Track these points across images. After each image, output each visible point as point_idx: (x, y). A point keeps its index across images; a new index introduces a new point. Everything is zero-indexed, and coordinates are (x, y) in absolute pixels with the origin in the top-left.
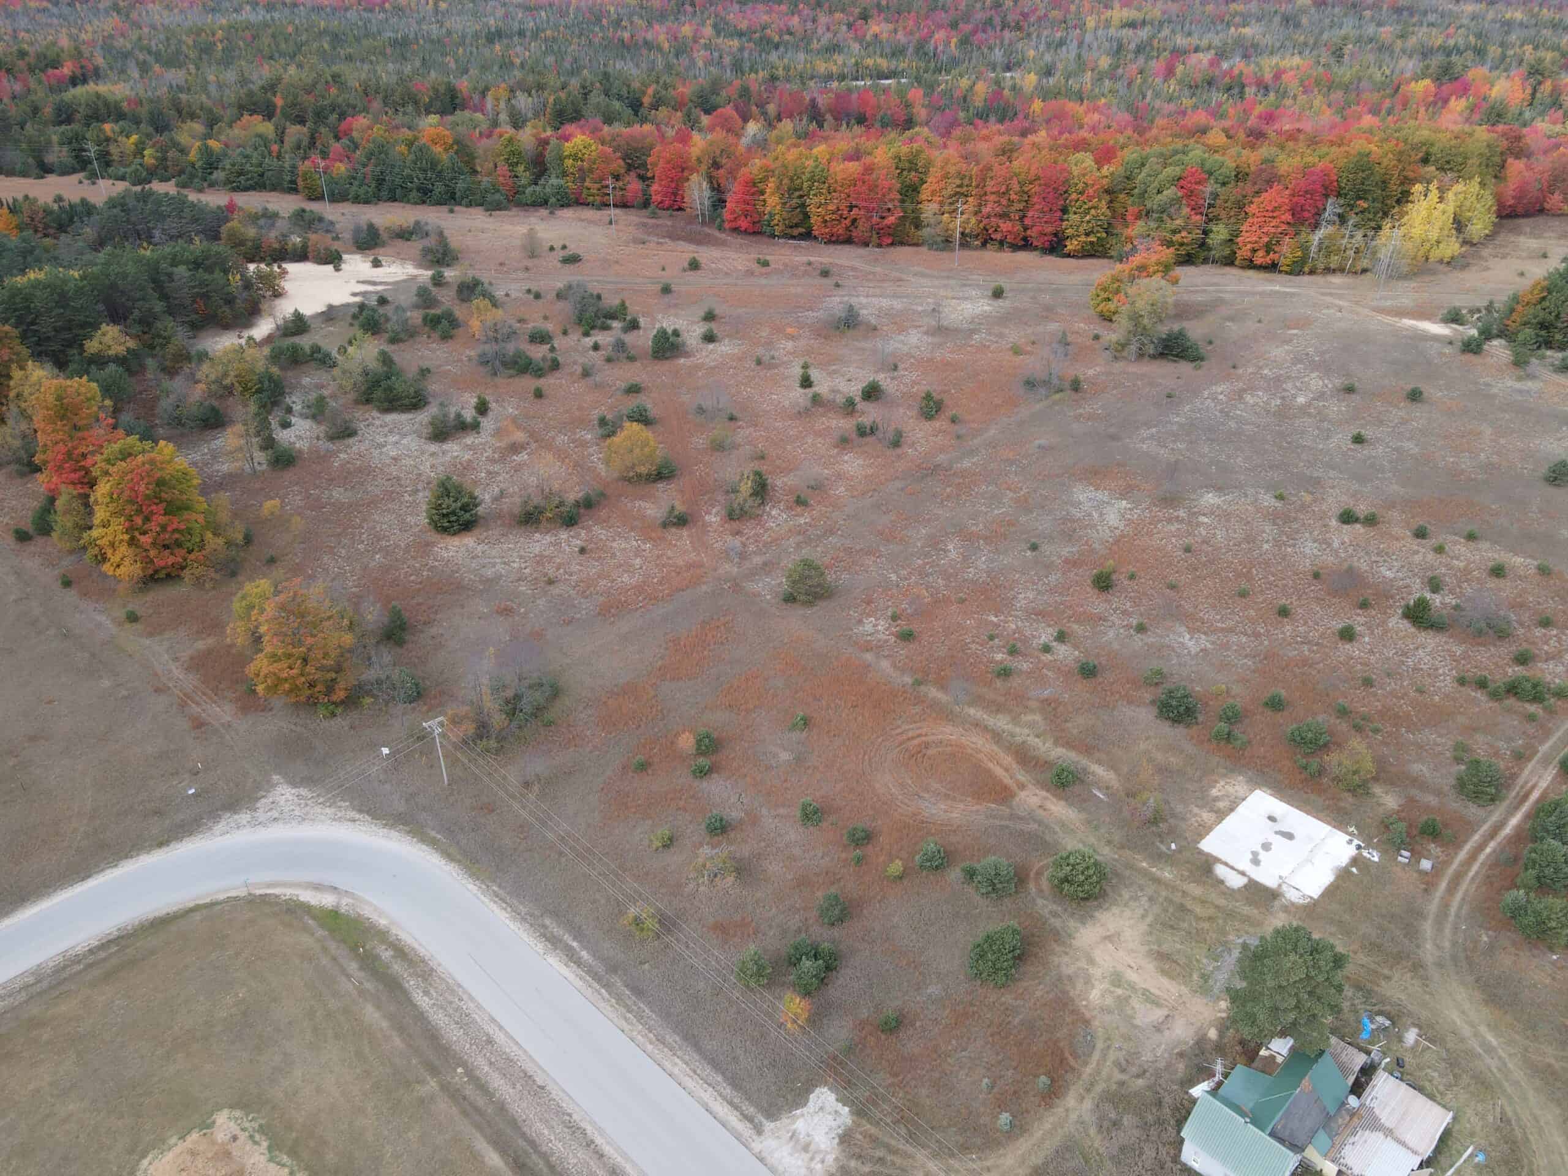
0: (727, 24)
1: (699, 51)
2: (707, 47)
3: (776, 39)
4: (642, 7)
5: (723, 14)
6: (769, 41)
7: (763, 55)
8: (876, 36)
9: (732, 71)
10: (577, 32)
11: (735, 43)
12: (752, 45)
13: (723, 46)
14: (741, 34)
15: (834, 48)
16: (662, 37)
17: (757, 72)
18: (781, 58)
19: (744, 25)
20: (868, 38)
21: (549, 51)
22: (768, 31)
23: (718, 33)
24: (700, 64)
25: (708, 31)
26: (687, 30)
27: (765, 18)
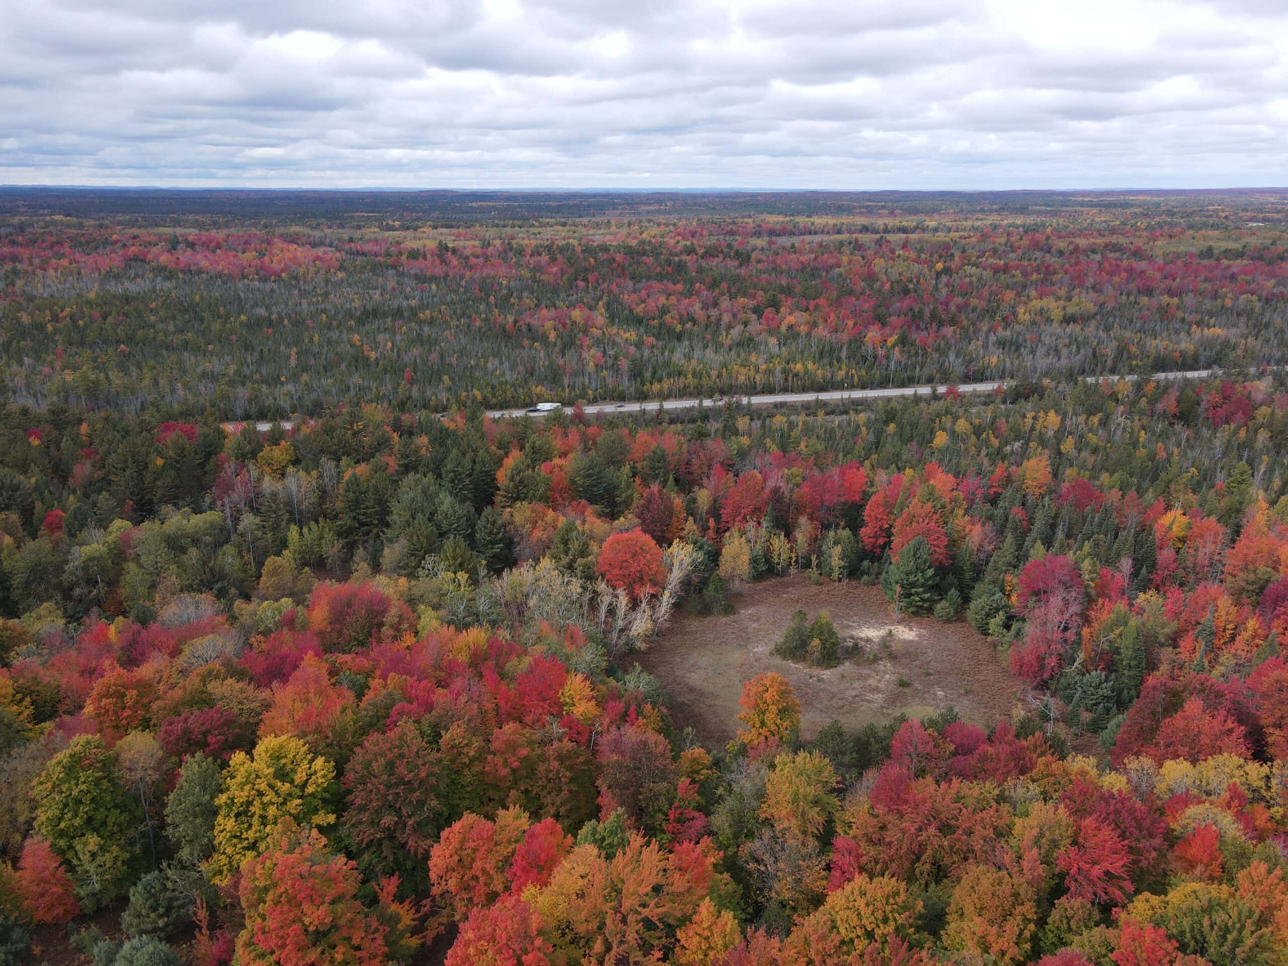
0: (621, 304)
1: (589, 348)
2: (598, 342)
3: (679, 328)
4: (535, 281)
5: (616, 290)
6: (670, 331)
7: (666, 353)
8: (791, 327)
9: (629, 380)
10: (459, 311)
11: (632, 335)
12: (652, 340)
13: (618, 339)
14: (639, 321)
15: (748, 343)
16: (549, 324)
17: (660, 381)
18: (687, 356)
19: (639, 310)
20: (783, 329)
21: (420, 340)
22: (668, 318)
23: (612, 318)
24: (591, 367)
25: (600, 316)
26: (577, 314)
27: (662, 300)
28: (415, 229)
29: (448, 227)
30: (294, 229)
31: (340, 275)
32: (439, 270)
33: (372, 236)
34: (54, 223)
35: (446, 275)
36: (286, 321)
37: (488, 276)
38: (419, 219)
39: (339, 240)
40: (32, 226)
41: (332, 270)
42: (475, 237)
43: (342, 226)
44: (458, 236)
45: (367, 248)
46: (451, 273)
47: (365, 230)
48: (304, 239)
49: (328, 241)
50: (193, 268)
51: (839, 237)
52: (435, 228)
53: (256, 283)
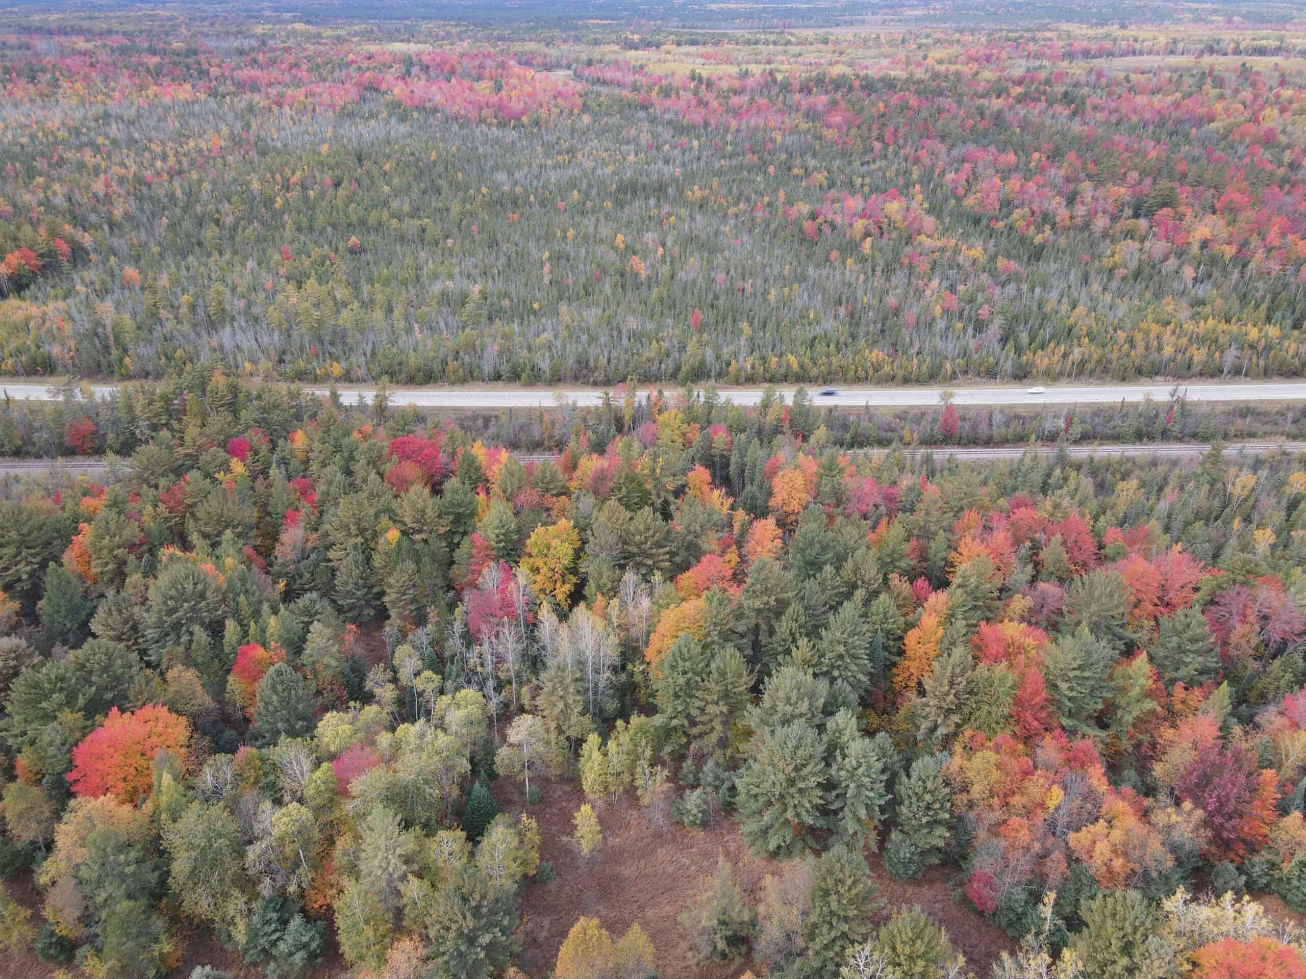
28: (658, 46)
29: (694, 43)
30: (530, 46)
31: (586, 119)
32: (697, 116)
33: (613, 57)
34: (294, 33)
35: (706, 124)
36: (532, 198)
37: (757, 128)
38: (658, 30)
39: (577, 60)
40: (273, 36)
41: (576, 111)
42: (729, 61)
43: (577, 40)
44: (707, 57)
45: (608, 75)
46: (713, 122)
47: (605, 48)
48: (540, 60)
49: (565, 62)
50: (427, 105)
51: (1173, 60)
52: (679, 44)
53: (494, 129)
